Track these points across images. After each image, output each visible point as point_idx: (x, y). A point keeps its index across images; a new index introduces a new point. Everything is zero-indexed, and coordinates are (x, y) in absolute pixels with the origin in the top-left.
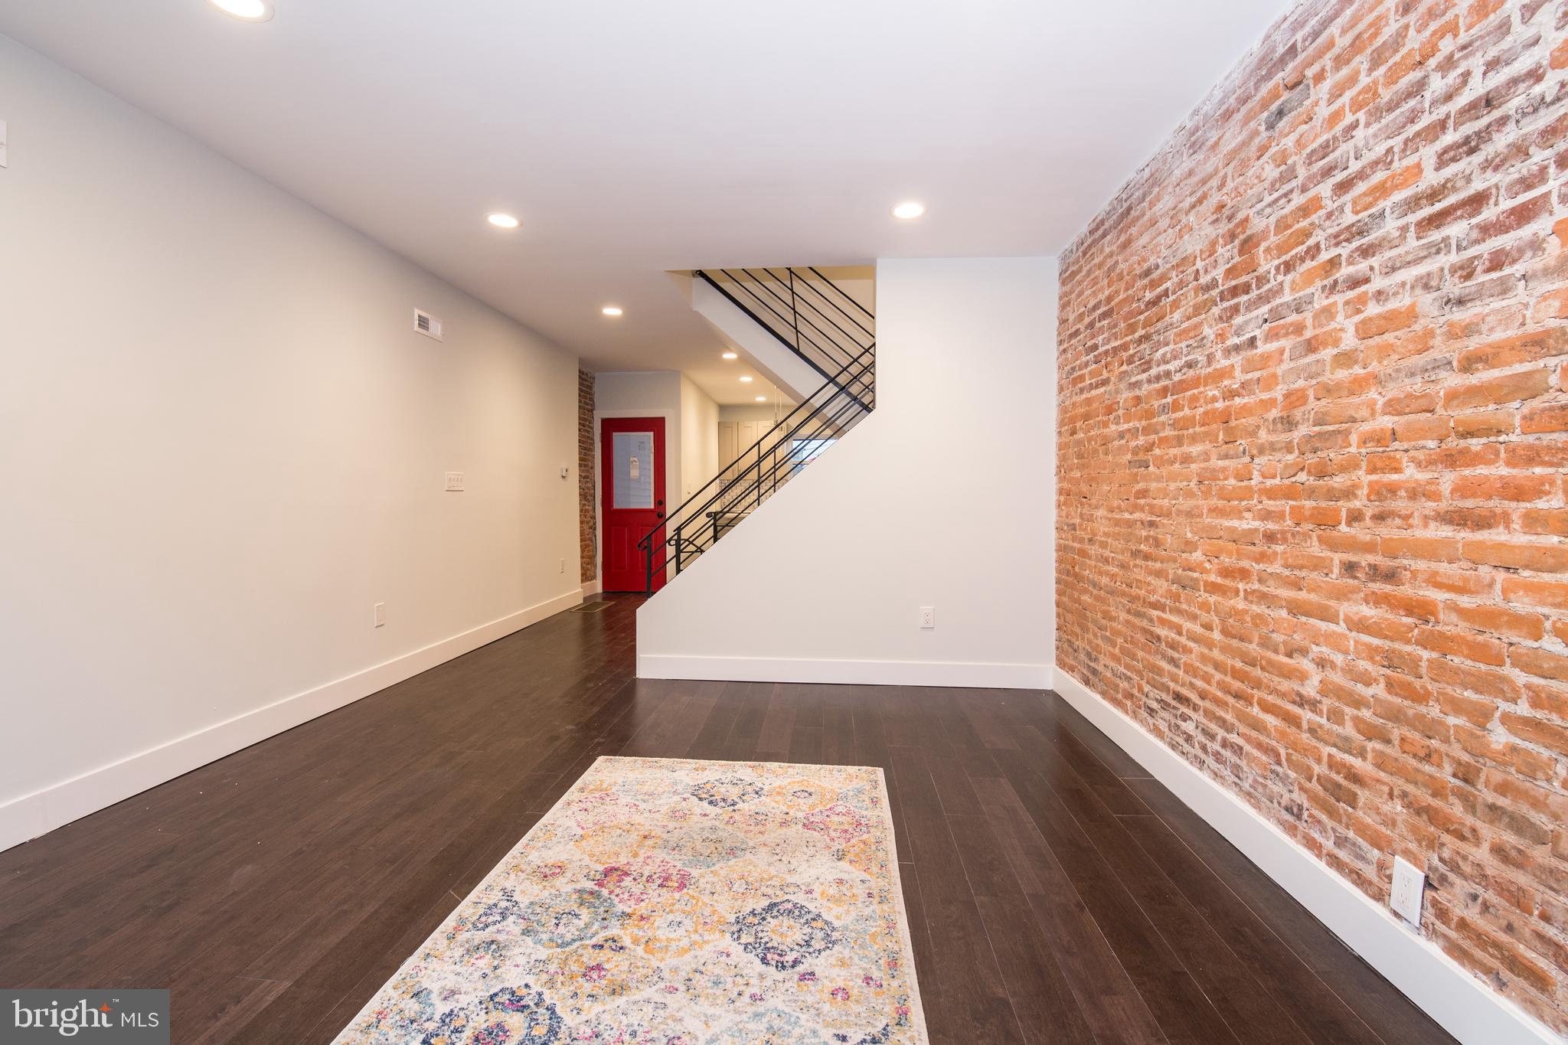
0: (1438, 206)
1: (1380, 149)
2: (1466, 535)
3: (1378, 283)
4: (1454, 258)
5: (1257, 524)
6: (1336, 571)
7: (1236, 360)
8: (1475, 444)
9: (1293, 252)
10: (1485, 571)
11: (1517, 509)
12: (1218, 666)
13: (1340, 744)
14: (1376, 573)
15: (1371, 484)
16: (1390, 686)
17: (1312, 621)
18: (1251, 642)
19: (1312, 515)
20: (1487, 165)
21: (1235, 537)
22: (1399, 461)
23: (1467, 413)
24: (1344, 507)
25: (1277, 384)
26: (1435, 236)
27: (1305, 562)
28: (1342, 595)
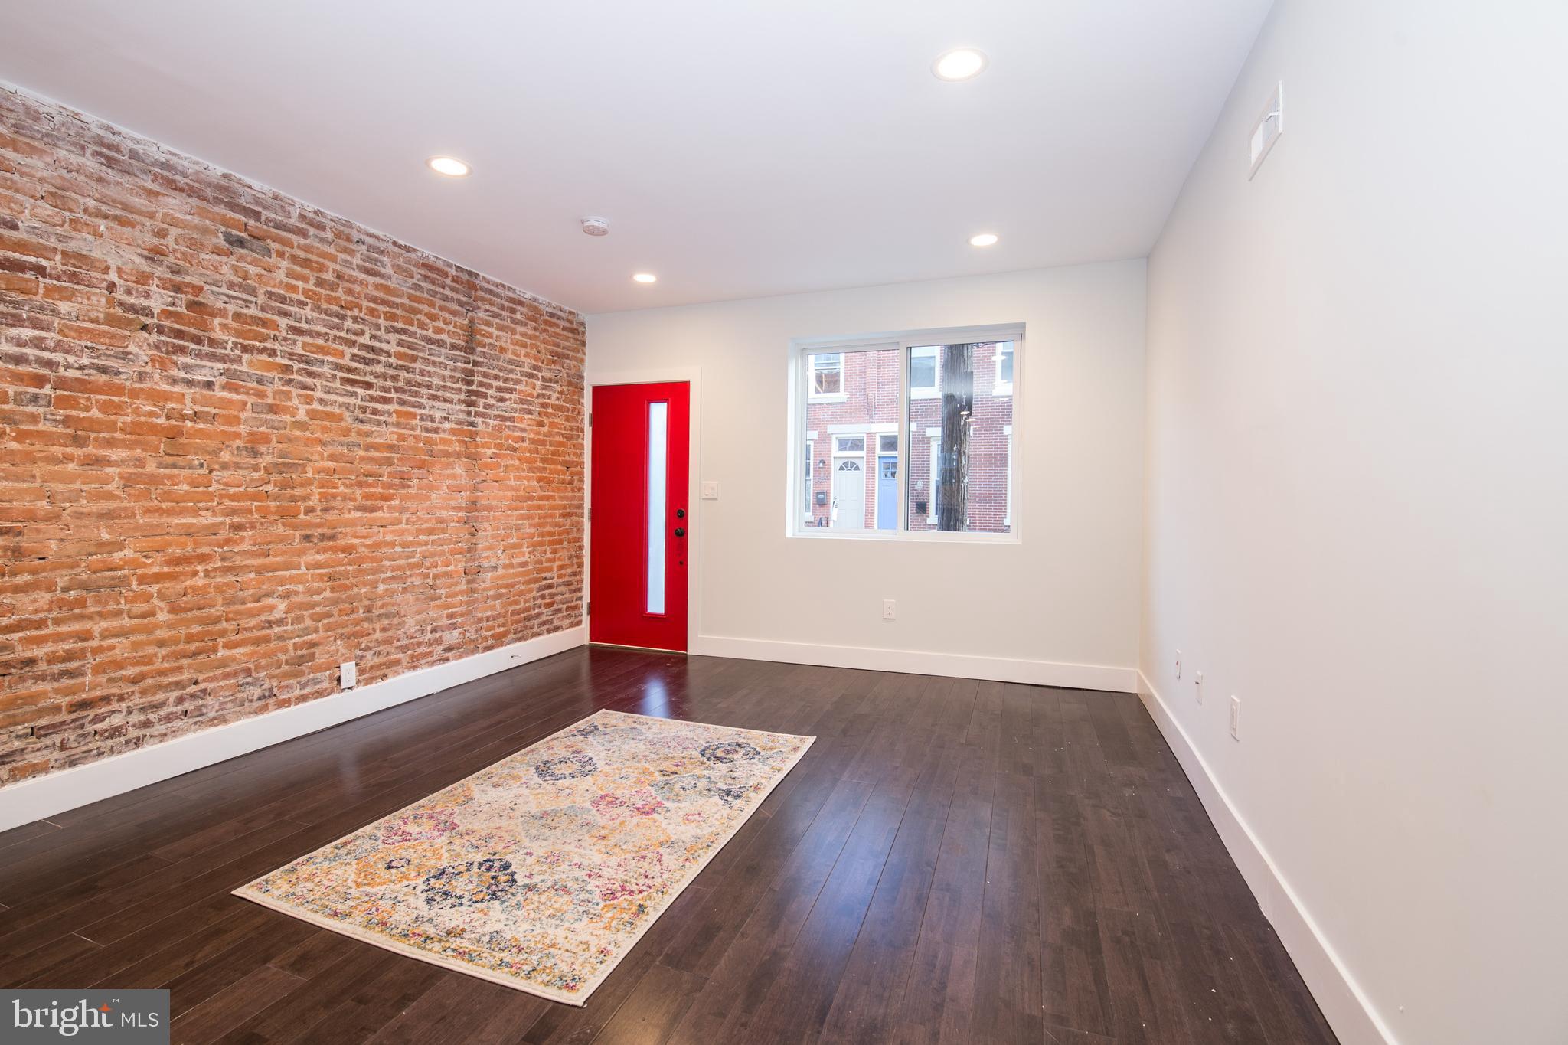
0: (351, 376)
1: (322, 329)
2: (367, 515)
3: (318, 394)
4: (359, 402)
5: (221, 519)
6: (297, 540)
7: (189, 392)
8: (370, 479)
9: (251, 342)
10: (375, 529)
11: (385, 505)
12: (161, 643)
13: (301, 633)
14: (323, 537)
15: (320, 494)
16: (333, 589)
17: (277, 573)
18: (214, 606)
19: (277, 511)
20: (372, 373)
21: (191, 531)
22: (337, 484)
23: (367, 467)
24: (302, 506)
25: (239, 424)
26: (349, 388)
27: (273, 540)
28: (301, 553)
